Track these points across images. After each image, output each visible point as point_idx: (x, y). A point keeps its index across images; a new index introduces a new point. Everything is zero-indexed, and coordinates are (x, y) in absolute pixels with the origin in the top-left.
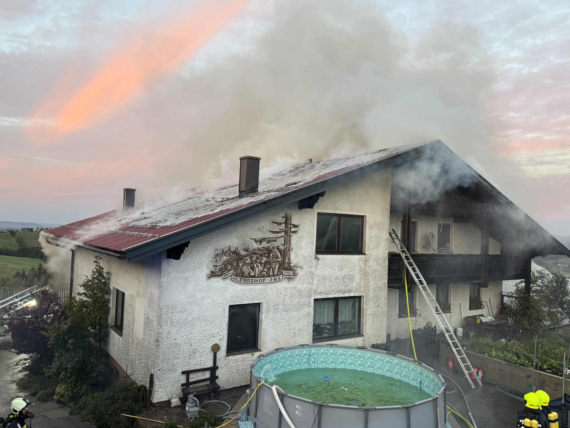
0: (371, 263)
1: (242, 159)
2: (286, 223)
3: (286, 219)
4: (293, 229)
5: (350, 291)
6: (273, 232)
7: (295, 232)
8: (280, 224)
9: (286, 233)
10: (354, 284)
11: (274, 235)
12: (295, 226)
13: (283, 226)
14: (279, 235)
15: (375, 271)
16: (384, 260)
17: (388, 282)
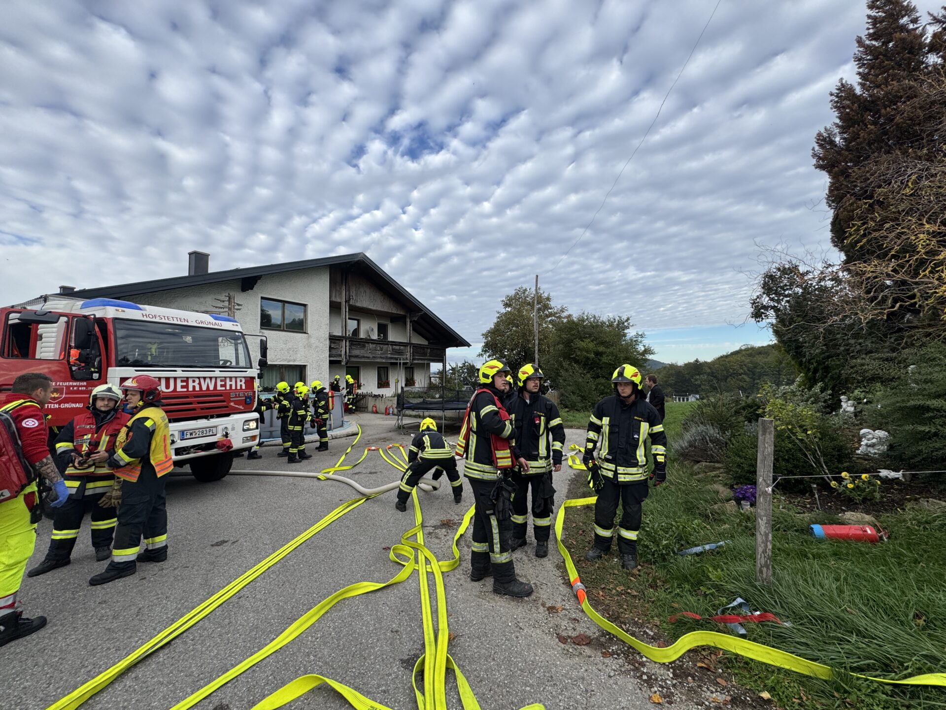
0: (312, 340)
1: (190, 254)
2: (229, 301)
3: (229, 298)
4: (237, 307)
5: (294, 361)
6: (216, 307)
7: (239, 309)
8: (223, 301)
9: (230, 309)
10: (299, 355)
11: (217, 310)
12: (238, 305)
13: (226, 304)
14: (222, 310)
15: (317, 347)
16: (325, 340)
17: (330, 356)
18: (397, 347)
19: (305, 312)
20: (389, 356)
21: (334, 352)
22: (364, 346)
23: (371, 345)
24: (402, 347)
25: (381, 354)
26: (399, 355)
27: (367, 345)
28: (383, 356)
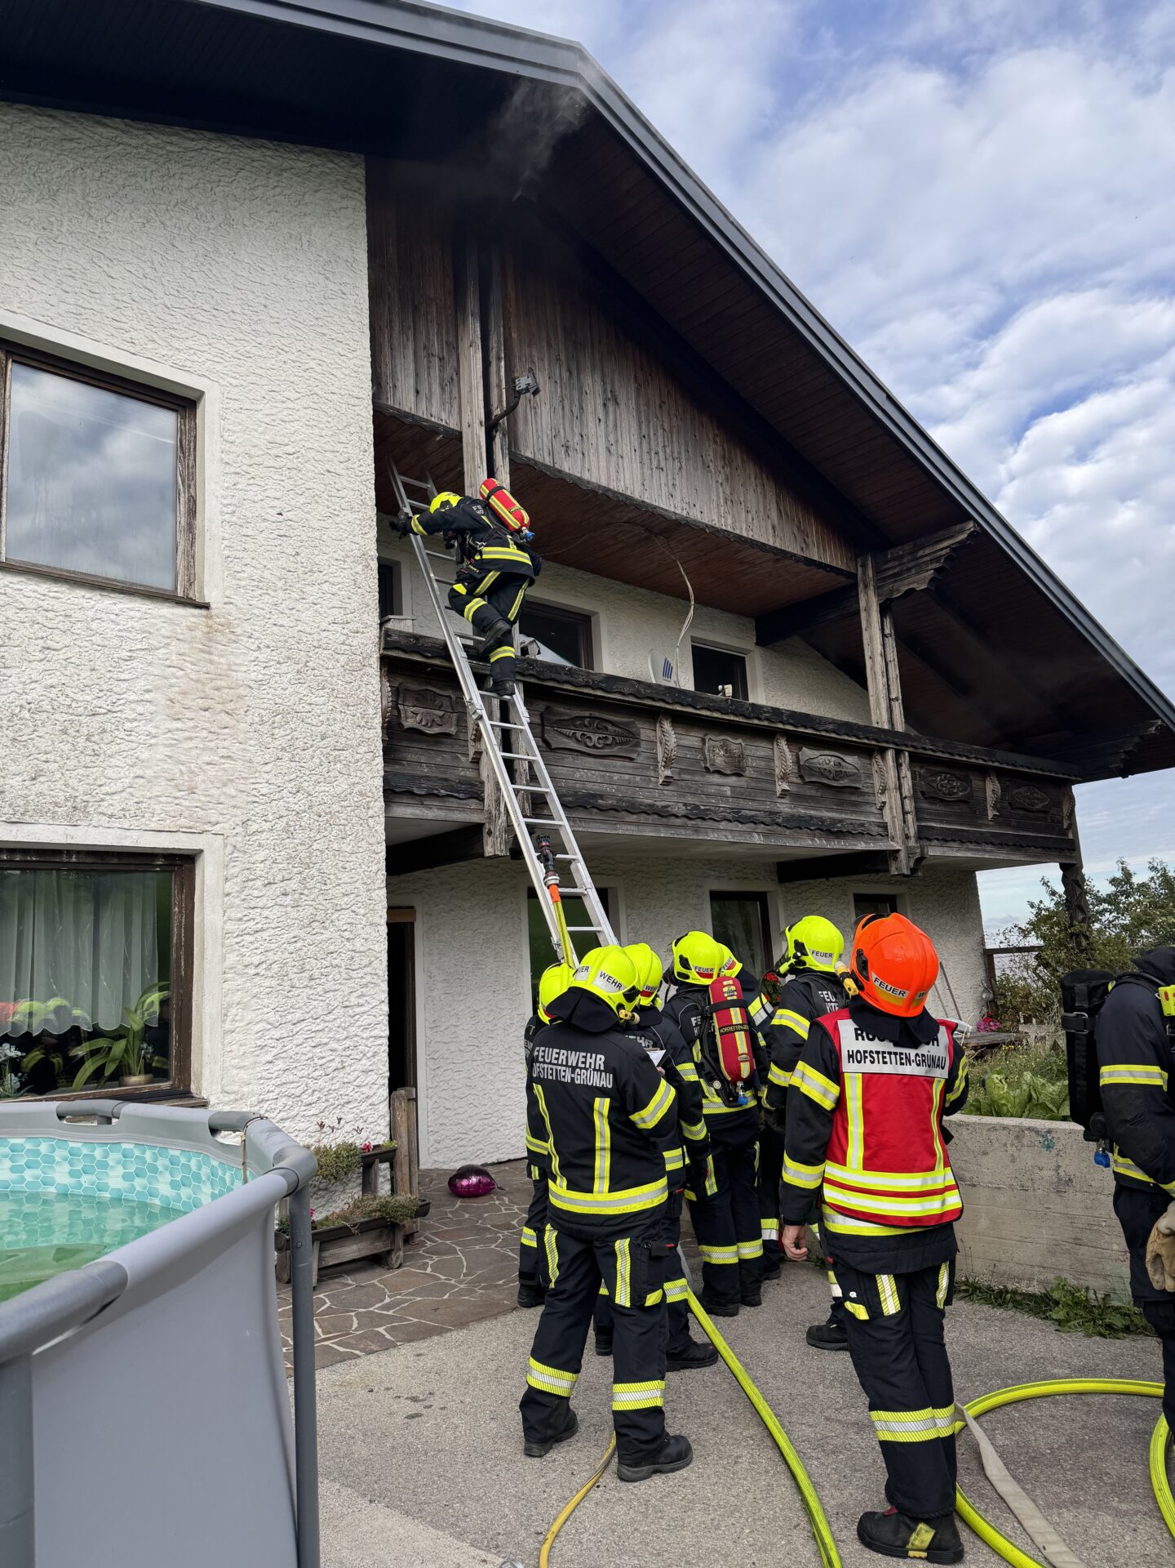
0: (242, 662)
17: (392, 793)
18: (824, 759)
19: (187, 448)
20: (785, 807)
21: (421, 762)
22: (630, 739)
23: (669, 737)
24: (852, 760)
25: (738, 794)
26: (842, 805)
27: (645, 732)
28: (749, 807)
